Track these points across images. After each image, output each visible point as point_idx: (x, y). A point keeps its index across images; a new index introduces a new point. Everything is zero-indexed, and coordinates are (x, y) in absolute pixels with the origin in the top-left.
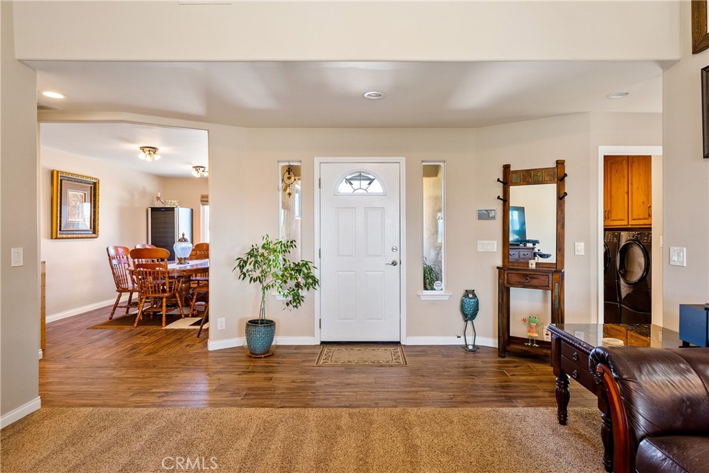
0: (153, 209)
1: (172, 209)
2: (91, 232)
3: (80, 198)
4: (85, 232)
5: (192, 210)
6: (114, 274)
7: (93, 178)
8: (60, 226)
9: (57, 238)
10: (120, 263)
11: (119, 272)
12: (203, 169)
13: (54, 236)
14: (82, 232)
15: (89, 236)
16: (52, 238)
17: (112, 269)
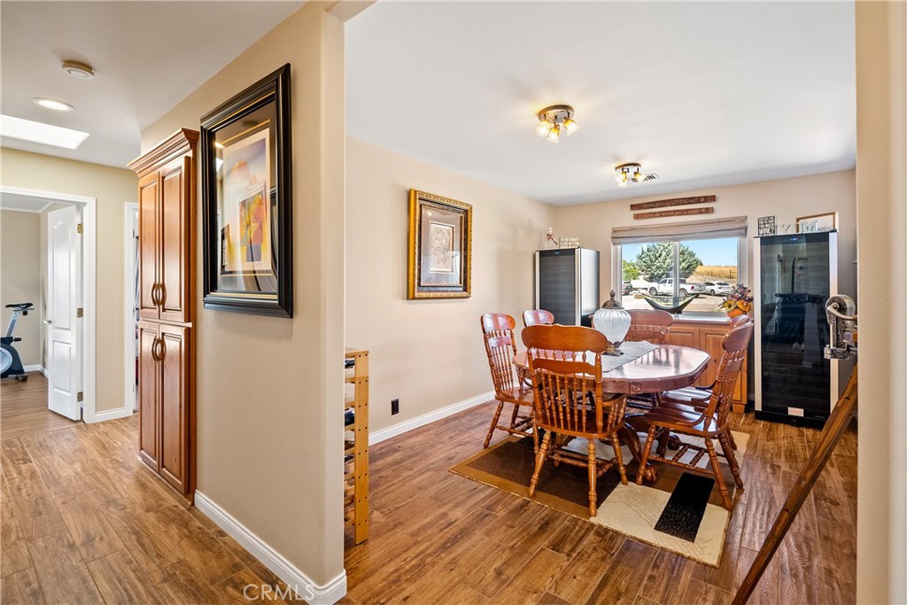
0: (543, 254)
1: (571, 252)
2: (461, 289)
3: (446, 235)
4: (454, 289)
5: (598, 253)
6: (492, 366)
7: (463, 204)
8: (419, 279)
9: (414, 298)
10: (500, 344)
11: (500, 360)
12: (635, 169)
13: (411, 296)
14: (449, 289)
15: (458, 294)
16: (408, 299)
17: (489, 356)
